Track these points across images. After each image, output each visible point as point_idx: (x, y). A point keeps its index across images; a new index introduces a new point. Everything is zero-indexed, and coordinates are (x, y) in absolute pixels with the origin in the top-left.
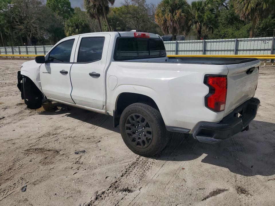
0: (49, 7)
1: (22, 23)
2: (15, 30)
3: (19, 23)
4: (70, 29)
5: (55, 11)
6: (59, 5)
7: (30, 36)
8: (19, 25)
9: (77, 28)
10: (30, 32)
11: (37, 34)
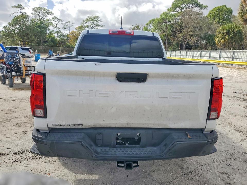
0: (210, 16)
1: (181, 32)
2: (176, 37)
3: (179, 32)
4: (220, 35)
5: (215, 20)
6: (220, 13)
7: (186, 43)
8: (179, 34)
9: (227, 35)
10: (186, 39)
11: (191, 41)
